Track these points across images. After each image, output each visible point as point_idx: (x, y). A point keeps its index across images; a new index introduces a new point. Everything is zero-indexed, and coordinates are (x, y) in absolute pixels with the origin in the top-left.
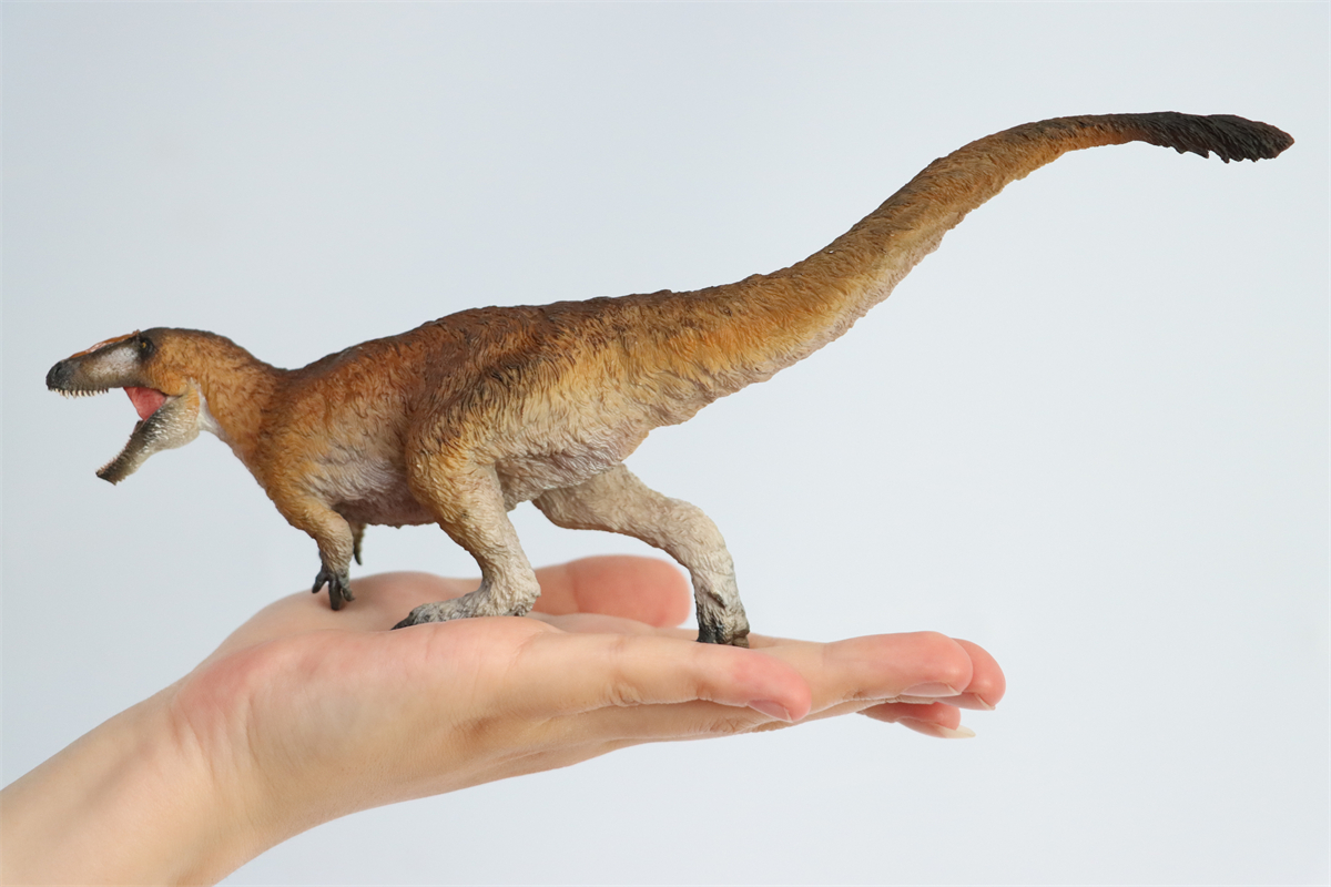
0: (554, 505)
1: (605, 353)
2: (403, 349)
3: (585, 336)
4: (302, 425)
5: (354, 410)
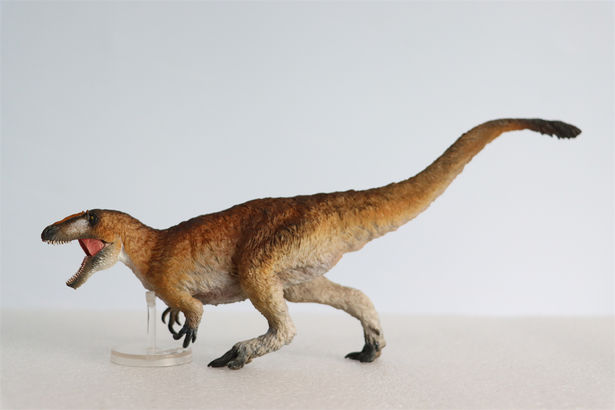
0: (294, 292)
1: (332, 218)
2: (227, 218)
3: (321, 210)
4: (180, 256)
5: (209, 248)
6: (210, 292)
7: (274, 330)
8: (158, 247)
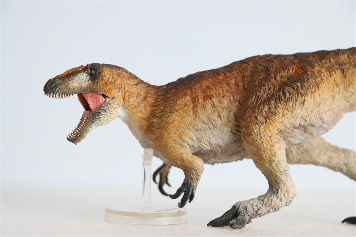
0: (292, 152)
1: (335, 75)
2: (228, 74)
3: (324, 68)
4: (181, 112)
5: (211, 104)
6: (210, 150)
7: (274, 190)
8: (158, 103)
